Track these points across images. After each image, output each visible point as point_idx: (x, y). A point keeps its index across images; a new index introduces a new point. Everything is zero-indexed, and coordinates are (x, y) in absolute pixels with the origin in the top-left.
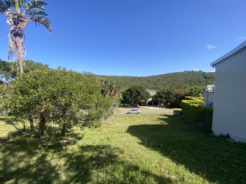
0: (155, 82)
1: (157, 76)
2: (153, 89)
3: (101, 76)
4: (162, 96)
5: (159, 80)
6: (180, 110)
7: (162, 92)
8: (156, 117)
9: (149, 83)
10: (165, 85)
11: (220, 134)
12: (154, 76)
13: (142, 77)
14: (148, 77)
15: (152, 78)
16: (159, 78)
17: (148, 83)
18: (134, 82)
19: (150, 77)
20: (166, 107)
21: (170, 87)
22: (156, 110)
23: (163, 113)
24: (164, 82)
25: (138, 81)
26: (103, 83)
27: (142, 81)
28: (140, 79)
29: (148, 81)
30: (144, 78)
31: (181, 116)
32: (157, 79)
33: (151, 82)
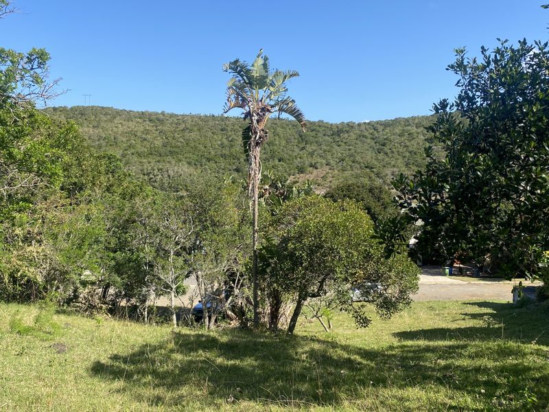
0: (413, 153)
3: (142, 115)
6: (538, 283)
8: (454, 312)
9: (386, 154)
12: (407, 120)
13: (350, 126)
14: (377, 123)
15: (398, 130)
17: (381, 156)
18: (309, 148)
19: (386, 124)
20: (475, 275)
22: (442, 286)
23: (473, 296)
25: (332, 147)
26: (267, 187)
27: (351, 147)
28: (339, 135)
29: (378, 146)
30: (358, 132)
31: (542, 303)
32: (422, 137)
33: (393, 152)
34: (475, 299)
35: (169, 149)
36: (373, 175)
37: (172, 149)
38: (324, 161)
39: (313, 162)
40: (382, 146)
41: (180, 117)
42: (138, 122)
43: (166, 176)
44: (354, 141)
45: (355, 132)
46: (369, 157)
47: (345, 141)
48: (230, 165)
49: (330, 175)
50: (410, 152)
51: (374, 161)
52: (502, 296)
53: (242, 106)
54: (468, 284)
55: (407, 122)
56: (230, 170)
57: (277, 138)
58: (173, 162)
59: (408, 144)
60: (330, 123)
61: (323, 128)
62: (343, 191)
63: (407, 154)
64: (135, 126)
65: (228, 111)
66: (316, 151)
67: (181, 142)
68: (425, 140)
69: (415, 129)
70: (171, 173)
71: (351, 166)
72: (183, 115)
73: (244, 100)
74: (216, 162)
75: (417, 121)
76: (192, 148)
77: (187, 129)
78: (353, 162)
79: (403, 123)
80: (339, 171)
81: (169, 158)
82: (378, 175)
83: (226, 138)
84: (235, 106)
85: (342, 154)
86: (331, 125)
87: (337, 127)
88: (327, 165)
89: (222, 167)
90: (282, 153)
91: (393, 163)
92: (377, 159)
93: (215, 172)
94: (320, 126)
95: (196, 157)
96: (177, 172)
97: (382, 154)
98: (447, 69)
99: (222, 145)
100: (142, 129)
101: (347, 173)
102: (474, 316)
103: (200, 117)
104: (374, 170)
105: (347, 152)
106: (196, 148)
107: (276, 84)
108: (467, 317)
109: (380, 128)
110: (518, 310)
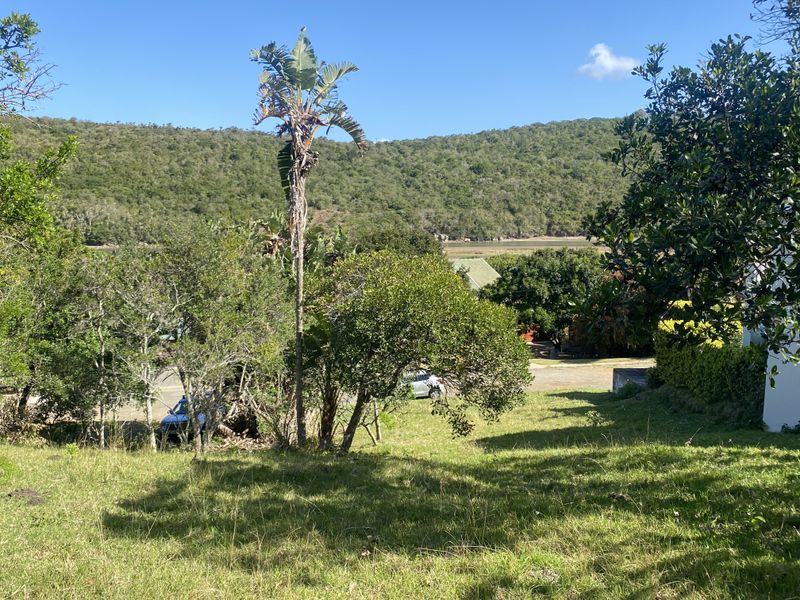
0: (454, 187)
1: (463, 144)
2: (443, 230)
4: (532, 291)
5: (477, 169)
7: (535, 270)
9: (418, 188)
10: (515, 206)
11: (783, 427)
12: (445, 140)
14: (404, 143)
15: (432, 155)
16: (480, 157)
17: (410, 191)
19: (416, 145)
20: (552, 355)
21: (546, 220)
24: (510, 188)
25: (340, 177)
26: (275, 236)
27: (367, 178)
28: (350, 160)
29: (406, 177)
30: (377, 155)
31: (656, 390)
32: (466, 165)
33: (426, 186)
34: (560, 389)
35: (85, 177)
36: (400, 219)
37: (91, 178)
38: (330, 198)
39: (314, 199)
40: (411, 176)
41: (101, 128)
42: (32, 134)
43: (83, 219)
44: (373, 169)
45: (373, 156)
46: (394, 193)
47: (358, 168)
48: (184, 202)
49: (340, 219)
50: (450, 187)
51: (401, 199)
52: (593, 383)
53: (280, 115)
54: (548, 368)
55: (445, 142)
56: (186, 210)
57: (257, 162)
58: (93, 198)
59: (447, 174)
60: (336, 141)
61: (327, 149)
62: (374, 243)
63: (447, 189)
64: (28, 141)
65: (260, 122)
66: (317, 182)
67: (106, 167)
68: (471, 169)
69: (457, 153)
70: (91, 216)
71: (369, 206)
72: (106, 125)
73: (282, 104)
74: (162, 198)
75: (458, 142)
76: (122, 175)
77: (114, 145)
78: (372, 200)
79: (439, 144)
80: (351, 212)
81: (86, 192)
82: (407, 218)
83: (177, 161)
84: (270, 114)
85: (355, 187)
86: (338, 144)
87: (347, 148)
88: (334, 203)
89: (173, 206)
90: (266, 186)
91: (427, 201)
92: (405, 196)
93: (160, 213)
94: (321, 146)
95: (130, 191)
96: (100, 214)
97: (411, 188)
98: (634, 73)
99: (172, 173)
100: (39, 145)
101: (364, 216)
102: (567, 412)
103: (134, 129)
104: (402, 211)
105: (363, 185)
106: (129, 176)
107: (326, 82)
108: (559, 414)
109: (409, 151)
110: (624, 401)
